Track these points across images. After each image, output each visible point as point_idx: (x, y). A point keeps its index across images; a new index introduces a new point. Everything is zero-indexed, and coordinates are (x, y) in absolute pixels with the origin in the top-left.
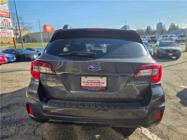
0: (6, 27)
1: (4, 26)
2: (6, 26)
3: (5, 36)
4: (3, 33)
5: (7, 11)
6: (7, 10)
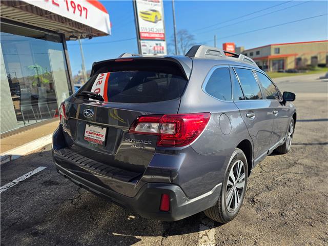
6: (161, 30)
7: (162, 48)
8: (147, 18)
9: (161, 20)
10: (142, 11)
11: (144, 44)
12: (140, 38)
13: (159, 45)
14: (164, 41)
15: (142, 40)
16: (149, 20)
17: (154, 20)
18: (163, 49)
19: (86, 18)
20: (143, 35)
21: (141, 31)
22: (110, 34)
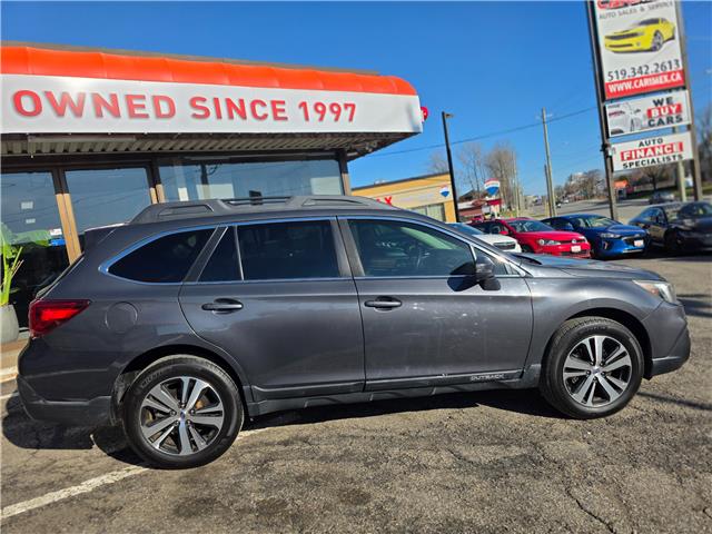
0: (661, 127)
1: (653, 125)
2: (661, 122)
3: (653, 161)
4: (646, 150)
5: (674, 66)
6: (673, 63)
7: (674, 109)
8: (630, 45)
9: (673, 38)
10: (611, 34)
11: (614, 110)
12: (604, 100)
13: (665, 104)
14: (684, 88)
15: (612, 101)
16: (635, 47)
17: (648, 46)
18: (679, 108)
19: (351, 119)
20: (612, 89)
21: (607, 79)
22: (421, 130)
